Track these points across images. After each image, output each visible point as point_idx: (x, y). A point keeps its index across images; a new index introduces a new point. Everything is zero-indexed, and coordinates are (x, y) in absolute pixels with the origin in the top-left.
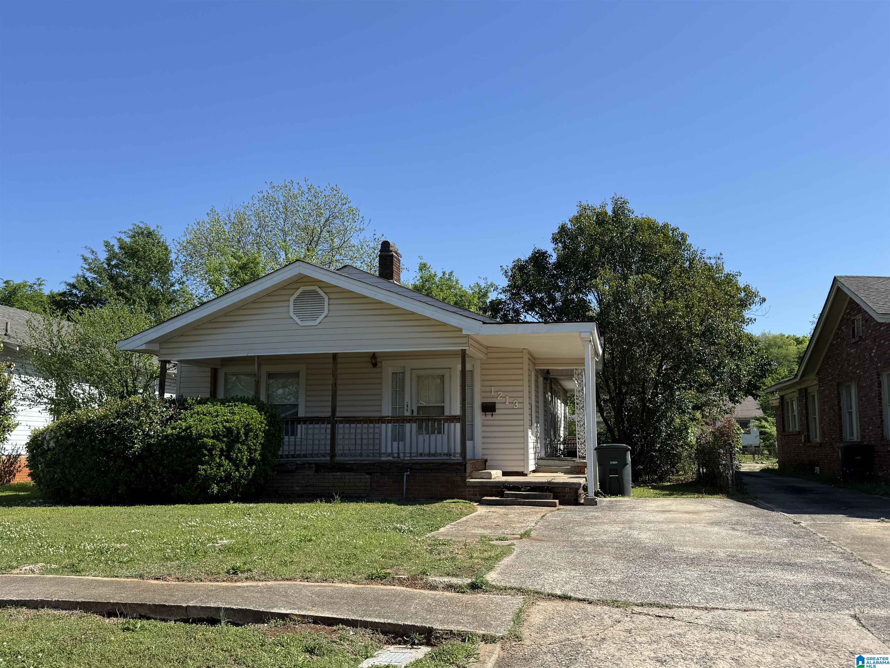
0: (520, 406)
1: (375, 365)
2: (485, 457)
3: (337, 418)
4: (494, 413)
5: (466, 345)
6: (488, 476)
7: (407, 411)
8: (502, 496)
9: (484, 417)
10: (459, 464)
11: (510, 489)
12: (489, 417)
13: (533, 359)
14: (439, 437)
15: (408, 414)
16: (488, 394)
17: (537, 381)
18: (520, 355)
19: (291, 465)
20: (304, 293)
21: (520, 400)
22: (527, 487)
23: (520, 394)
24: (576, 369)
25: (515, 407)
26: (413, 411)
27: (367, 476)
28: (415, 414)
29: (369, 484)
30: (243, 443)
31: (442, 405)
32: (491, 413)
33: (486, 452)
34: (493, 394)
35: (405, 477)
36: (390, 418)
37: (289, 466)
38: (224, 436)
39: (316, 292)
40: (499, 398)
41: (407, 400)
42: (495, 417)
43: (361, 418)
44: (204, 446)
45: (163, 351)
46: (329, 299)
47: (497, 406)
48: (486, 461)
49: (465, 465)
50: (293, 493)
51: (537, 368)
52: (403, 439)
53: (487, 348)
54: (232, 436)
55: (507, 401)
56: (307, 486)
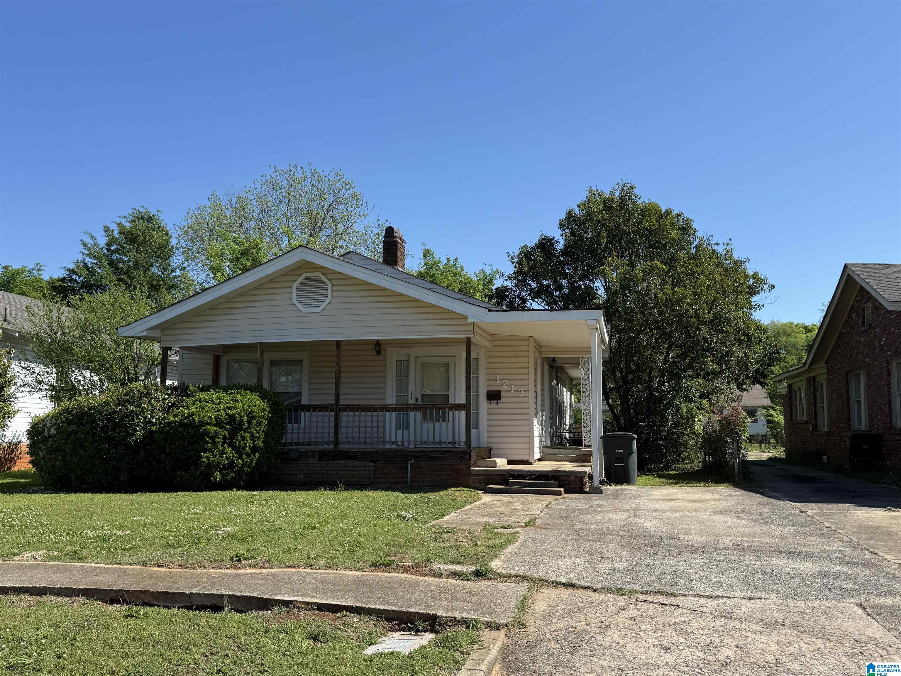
0: (526, 394)
1: (379, 353)
2: (490, 446)
3: (340, 406)
4: (499, 401)
5: (471, 332)
6: (493, 464)
7: (412, 399)
8: (507, 484)
9: (489, 406)
10: (463, 452)
11: (515, 477)
12: (494, 405)
13: (539, 347)
14: (444, 425)
15: (412, 402)
16: (493, 383)
17: (542, 369)
18: (526, 343)
19: (294, 453)
20: (306, 279)
21: (525, 388)
22: (532, 475)
23: (526, 382)
24: (583, 358)
25: (520, 395)
26: (417, 399)
27: (371, 464)
28: (420, 402)
29: (372, 472)
30: (246, 430)
31: (447, 393)
32: (496, 401)
33: (491, 440)
34: (498, 382)
35: (409, 465)
36: (394, 406)
37: (293, 454)
38: (227, 424)
39: (318, 278)
40: (504, 386)
41: (412, 387)
42: (500, 405)
43: (364, 406)
44: (207, 433)
45: (164, 338)
46: (332, 285)
47: (503, 394)
48: (491, 449)
49: (470, 454)
50: (296, 481)
51: (542, 356)
52: (408, 428)
53: (492, 335)
54: (235, 423)
55: (513, 390)
56: (310, 474)
